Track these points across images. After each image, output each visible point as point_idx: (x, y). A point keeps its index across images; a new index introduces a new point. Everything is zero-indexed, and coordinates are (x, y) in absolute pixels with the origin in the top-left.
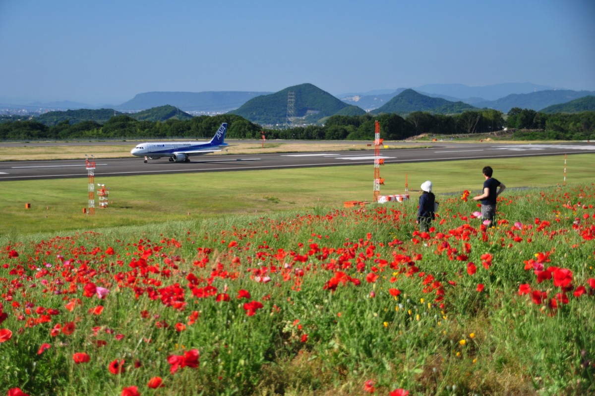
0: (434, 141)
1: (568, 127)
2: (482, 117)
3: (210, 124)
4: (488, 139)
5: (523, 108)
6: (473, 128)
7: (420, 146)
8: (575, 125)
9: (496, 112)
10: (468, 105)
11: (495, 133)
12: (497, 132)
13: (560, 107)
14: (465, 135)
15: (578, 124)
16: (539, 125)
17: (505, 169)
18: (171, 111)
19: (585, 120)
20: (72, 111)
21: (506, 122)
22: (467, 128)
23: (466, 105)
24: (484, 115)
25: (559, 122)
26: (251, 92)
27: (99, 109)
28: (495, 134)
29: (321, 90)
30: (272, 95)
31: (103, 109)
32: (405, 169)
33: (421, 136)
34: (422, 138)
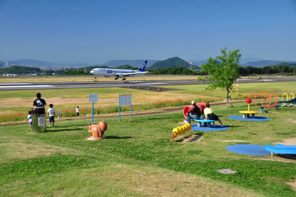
3: (175, 70)
18: (129, 67)
20: (92, 67)
26: (151, 60)
27: (102, 66)
29: (181, 59)
30: (163, 61)
31: (103, 66)
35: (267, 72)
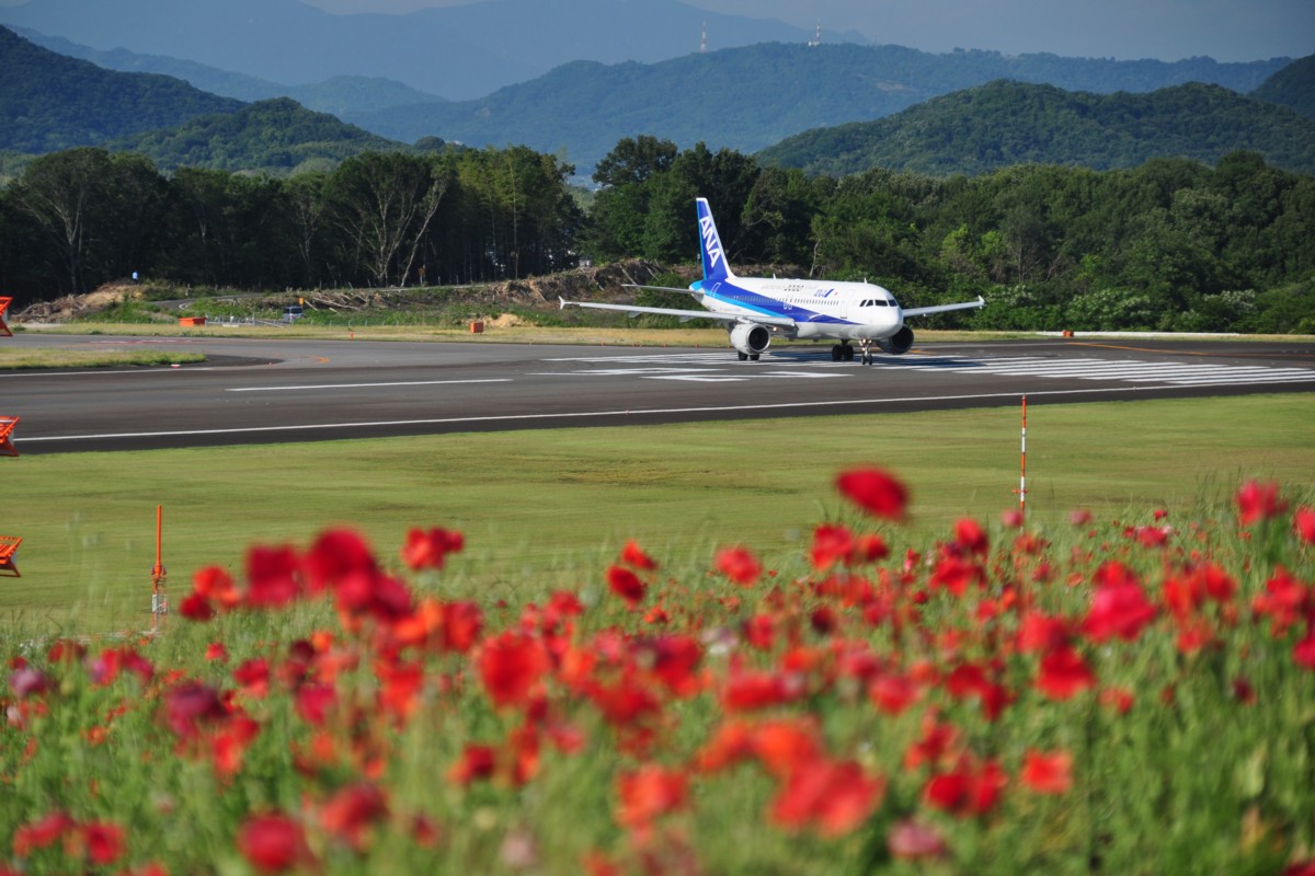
0: (186, 326)
1: (936, 252)
2: (453, 188)
4: (506, 319)
5: (685, 145)
6: (404, 251)
7: (128, 357)
8: (970, 241)
9: (536, 160)
10: (330, 118)
11: (531, 282)
12: (546, 279)
13: (845, 141)
14: (362, 293)
15: (990, 235)
16: (777, 241)
17: (660, 483)
19: (1023, 214)
21: (590, 222)
22: (370, 256)
23: (320, 119)
24: (467, 176)
25: (883, 222)
28: (537, 292)
32: (88, 487)
33: (102, 297)
34: (110, 311)
35: (386, 245)
